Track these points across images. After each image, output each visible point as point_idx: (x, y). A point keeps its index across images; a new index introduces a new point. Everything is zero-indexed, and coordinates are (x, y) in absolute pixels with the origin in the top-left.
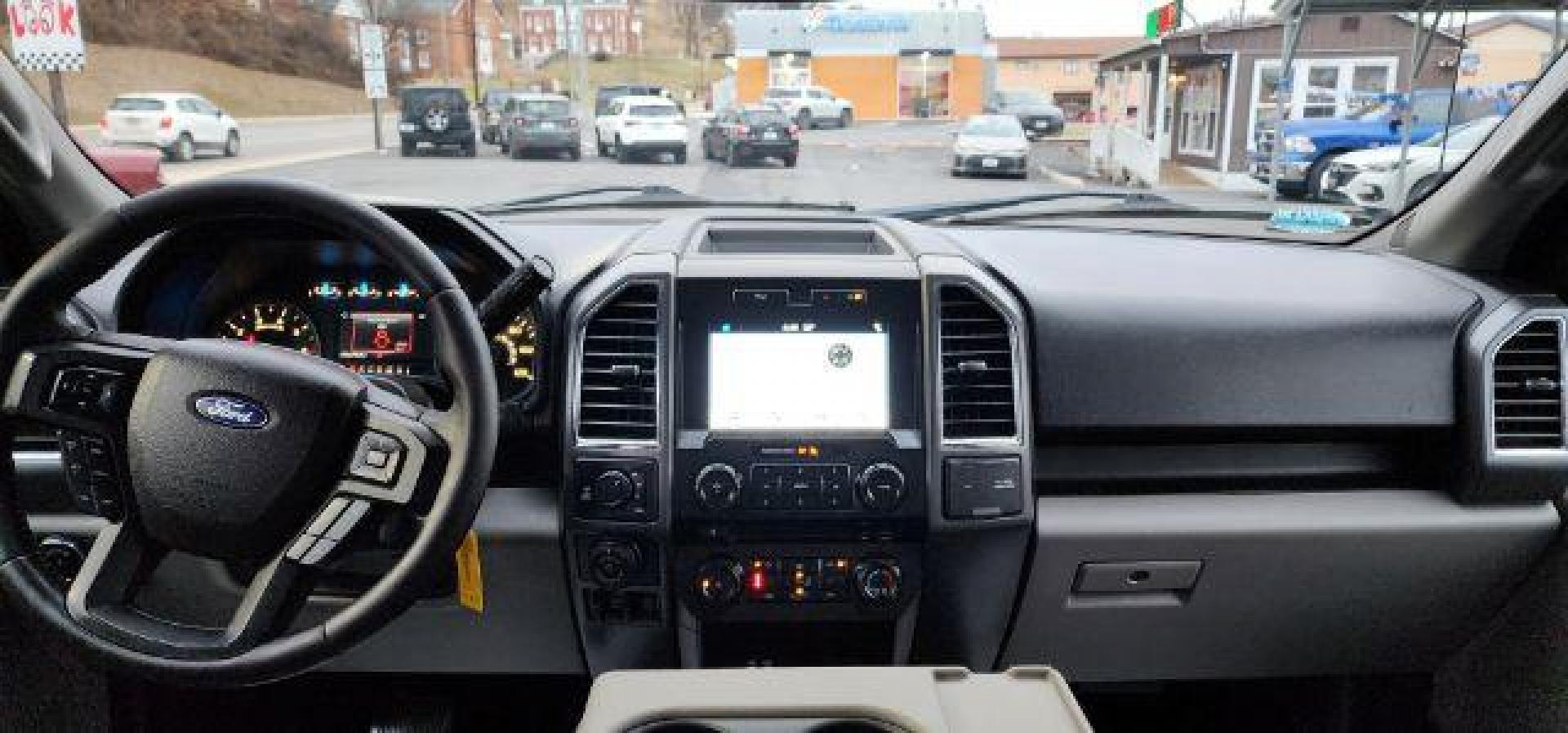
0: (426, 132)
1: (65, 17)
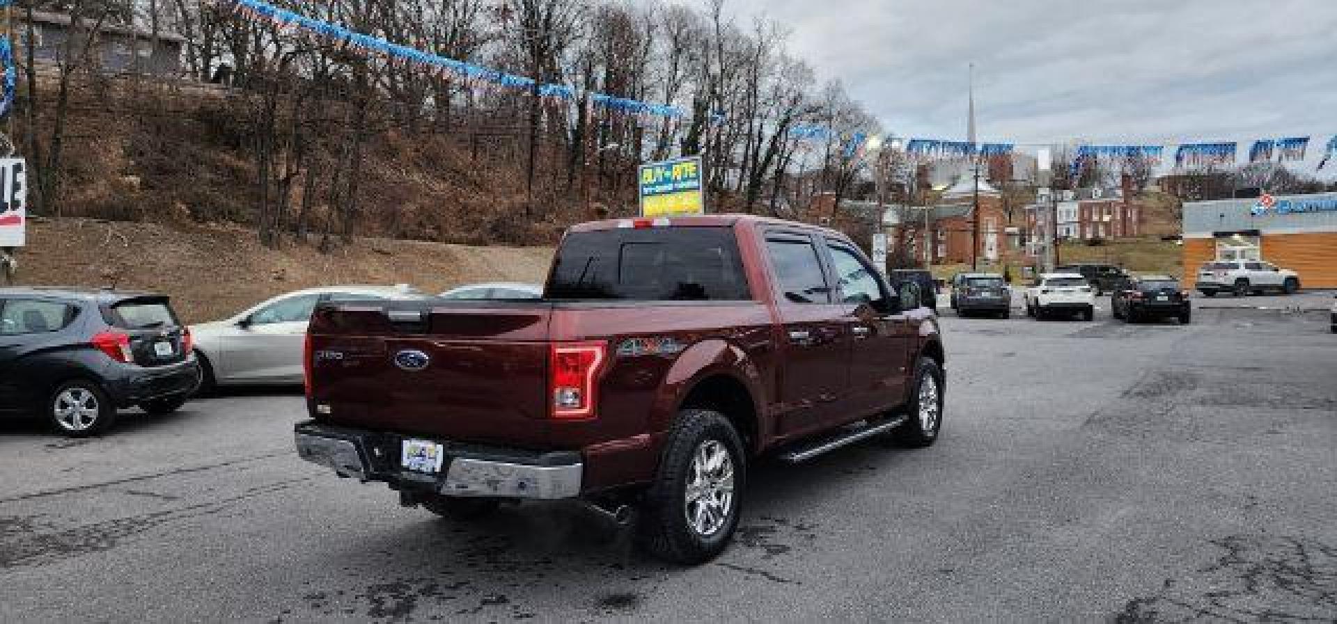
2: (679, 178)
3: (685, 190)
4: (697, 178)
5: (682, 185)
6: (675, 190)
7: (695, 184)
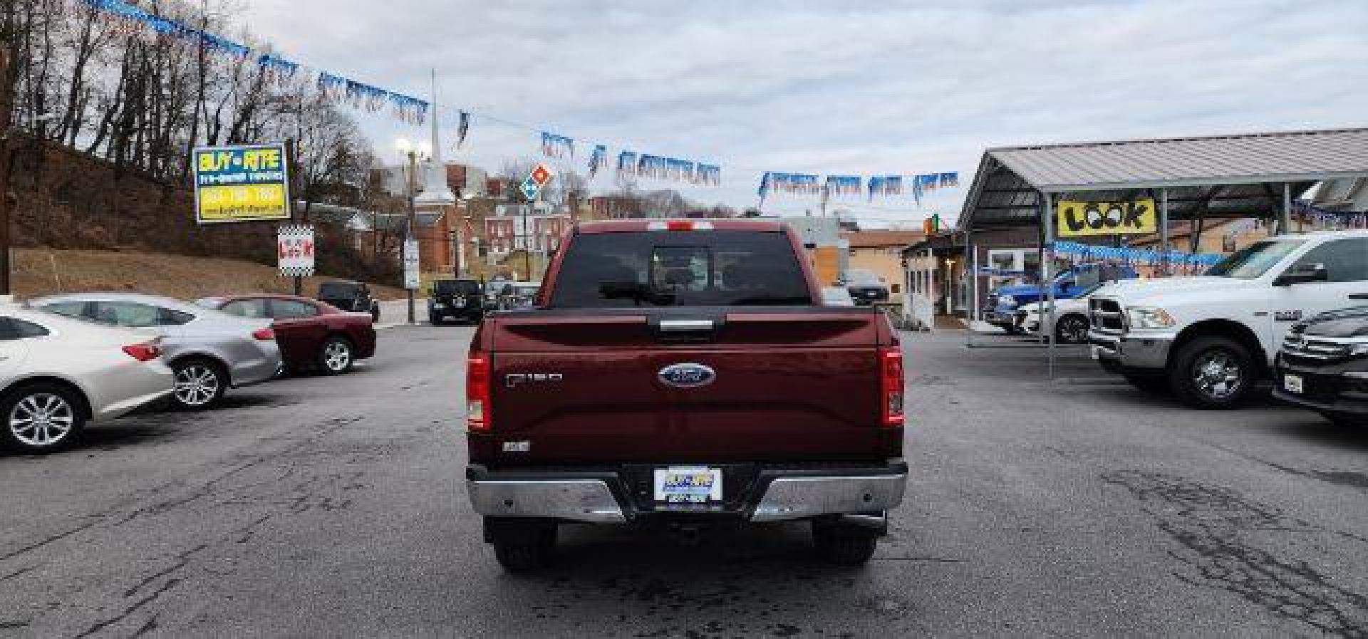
0: (451, 310)
1: (307, 248)
2: (255, 168)
3: (261, 182)
4: (279, 169)
5: (258, 177)
6: (248, 182)
7: (276, 175)
